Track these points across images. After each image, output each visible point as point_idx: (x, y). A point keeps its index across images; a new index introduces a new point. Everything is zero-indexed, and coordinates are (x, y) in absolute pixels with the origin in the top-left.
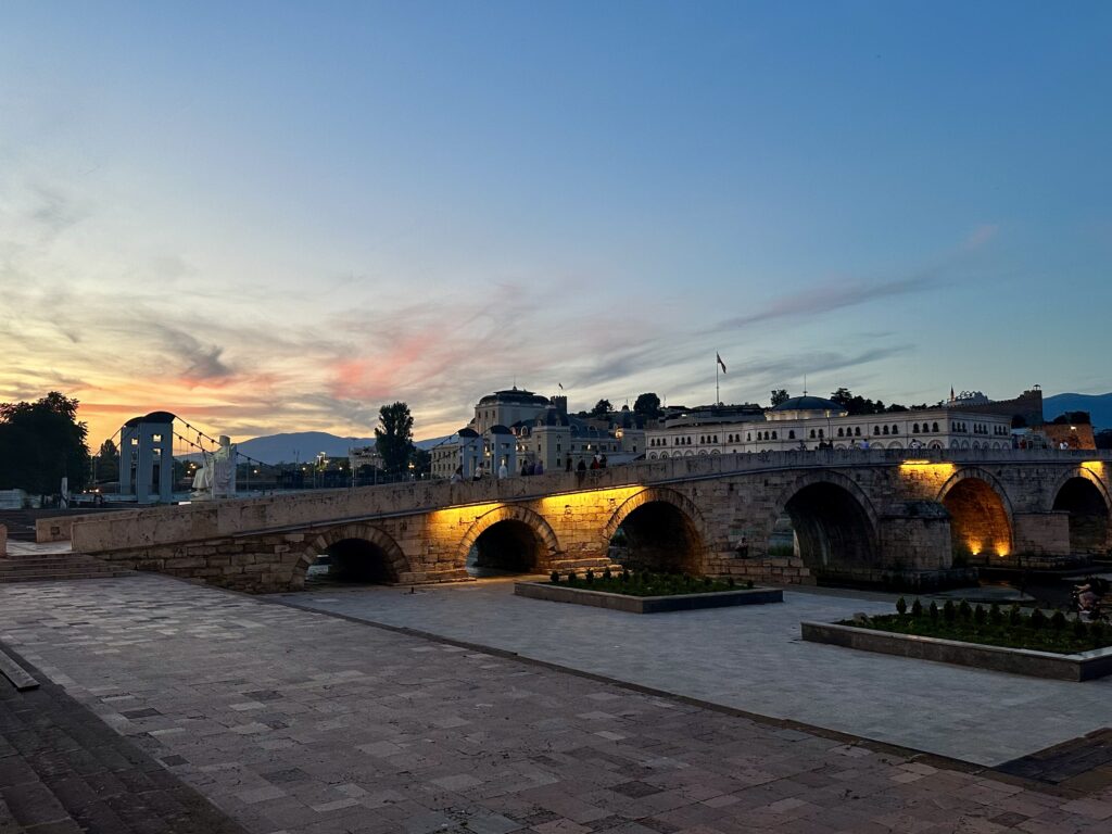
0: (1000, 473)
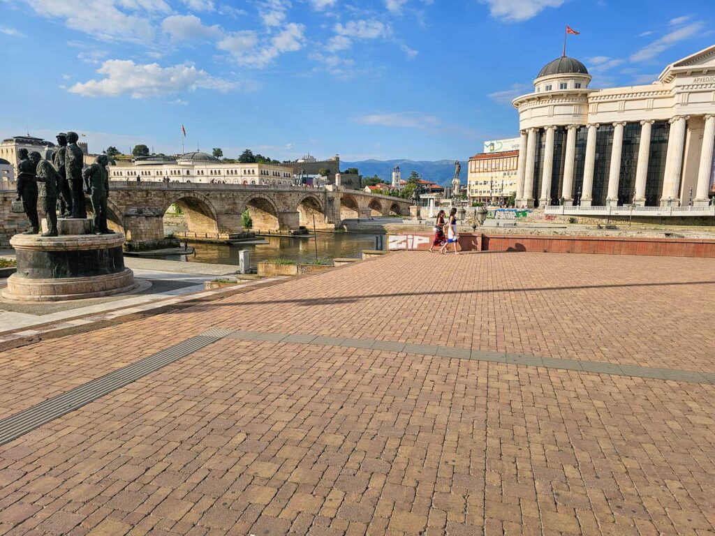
0: (208, 195)
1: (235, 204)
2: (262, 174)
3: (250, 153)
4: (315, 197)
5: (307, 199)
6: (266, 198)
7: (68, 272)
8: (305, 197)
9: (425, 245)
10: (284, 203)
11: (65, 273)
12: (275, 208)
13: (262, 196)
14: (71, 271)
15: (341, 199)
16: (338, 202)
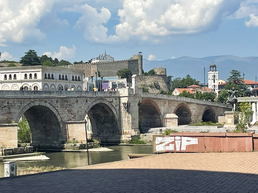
1: (10, 113)
2: (46, 78)
3: (35, 53)
4: (107, 103)
5: (97, 105)
6: (48, 105)
8: (94, 104)
9: (193, 146)
10: (69, 111)
12: (59, 117)
13: (43, 104)
15: (139, 105)
16: (135, 108)
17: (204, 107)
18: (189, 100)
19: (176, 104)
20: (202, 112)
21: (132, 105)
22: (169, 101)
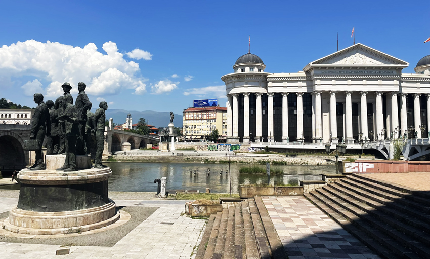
0: (21, 134)
7: (85, 203)
9: (371, 169)
11: (82, 205)
14: (86, 202)
15: (112, 137)
16: (110, 139)
17: (141, 139)
18: (134, 134)
19: (128, 137)
20: (140, 142)
21: (109, 137)
22: (125, 135)
